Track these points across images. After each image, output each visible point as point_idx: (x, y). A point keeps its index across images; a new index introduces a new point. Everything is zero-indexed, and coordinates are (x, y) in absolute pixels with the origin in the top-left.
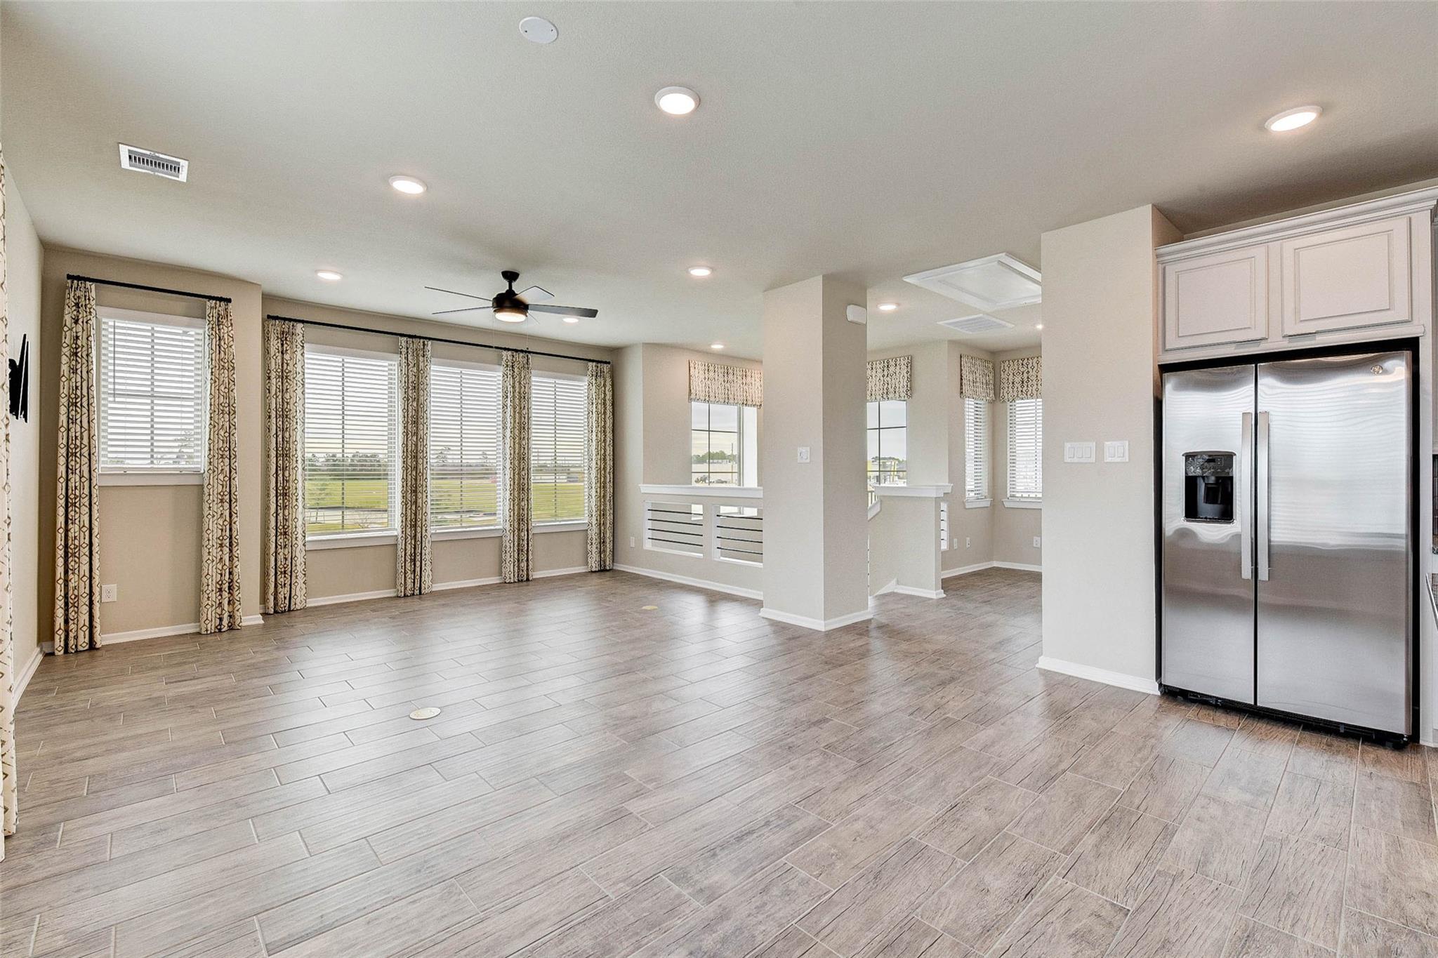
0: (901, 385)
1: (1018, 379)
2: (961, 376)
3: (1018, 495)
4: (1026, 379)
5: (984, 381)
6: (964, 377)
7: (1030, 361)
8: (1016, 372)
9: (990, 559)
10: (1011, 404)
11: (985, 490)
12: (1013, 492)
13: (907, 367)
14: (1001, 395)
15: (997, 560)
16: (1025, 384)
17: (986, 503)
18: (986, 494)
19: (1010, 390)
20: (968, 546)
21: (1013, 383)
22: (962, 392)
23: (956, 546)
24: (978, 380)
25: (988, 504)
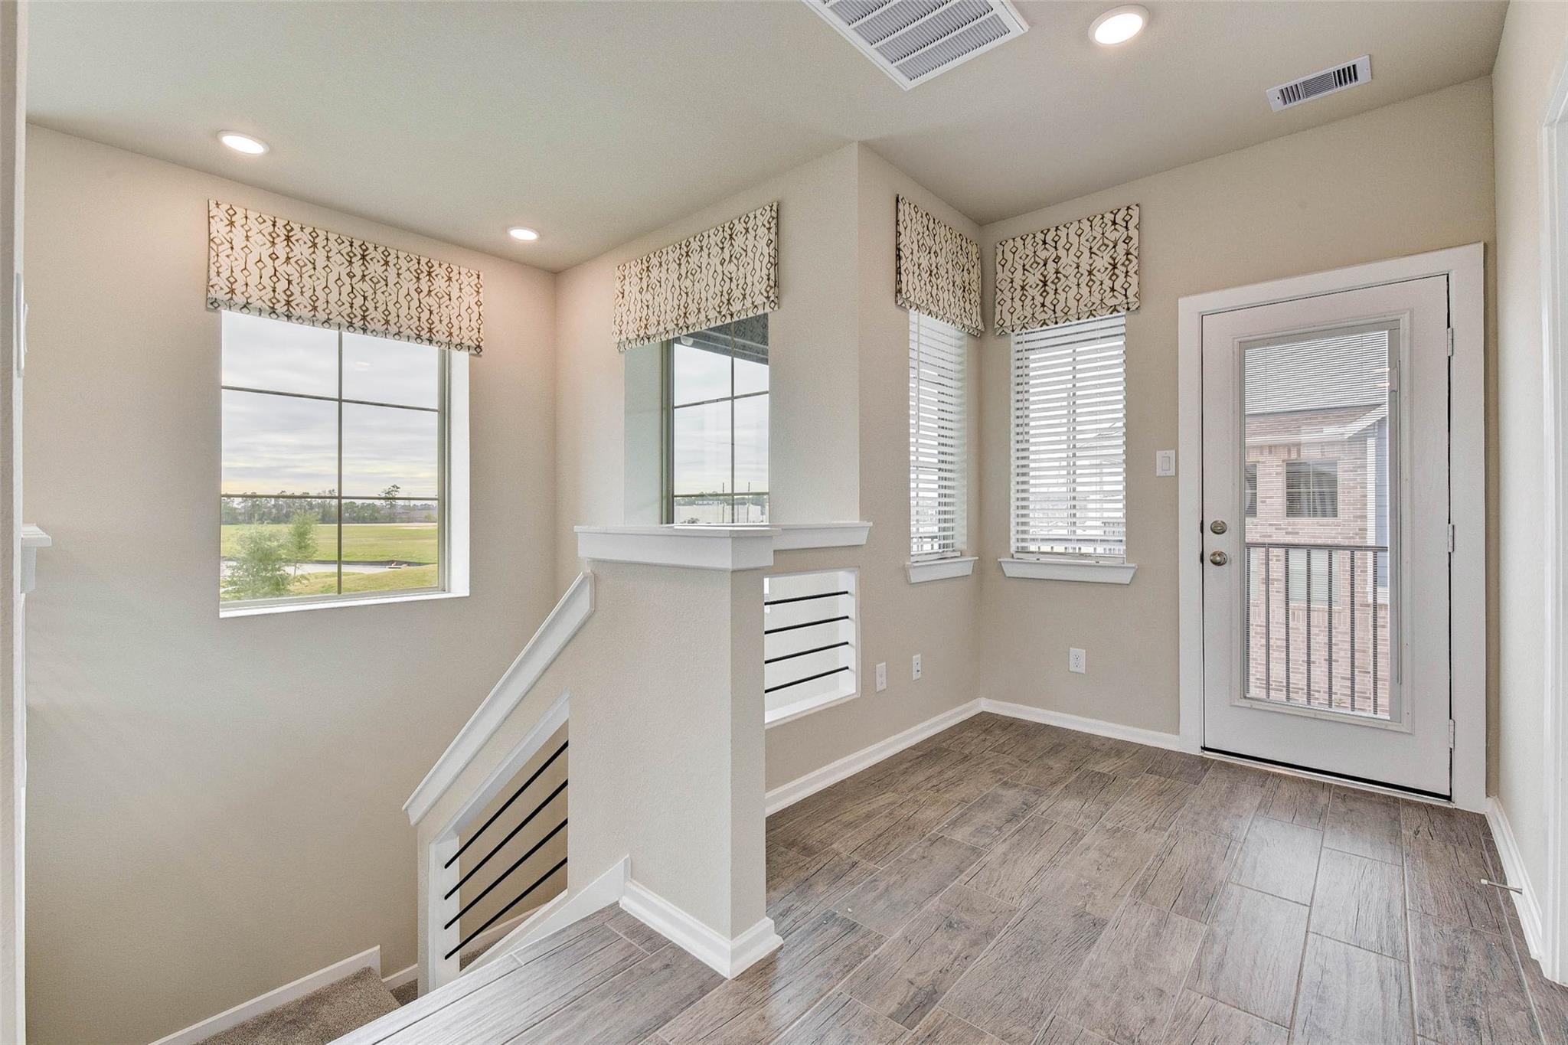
0: (757, 277)
1: (1034, 279)
2: (898, 249)
3: (1033, 548)
4: (1051, 276)
5: (958, 282)
6: (905, 252)
7: (1063, 233)
8: (1028, 262)
9: (971, 695)
10: (1019, 339)
11: (960, 537)
12: (1023, 540)
13: (769, 229)
14: (998, 317)
15: (989, 697)
16: (1050, 288)
17: (963, 567)
18: (964, 547)
19: (1018, 304)
20: (916, 676)
21: (1023, 288)
22: (899, 291)
23: (881, 684)
24: (942, 271)
25: (967, 570)
